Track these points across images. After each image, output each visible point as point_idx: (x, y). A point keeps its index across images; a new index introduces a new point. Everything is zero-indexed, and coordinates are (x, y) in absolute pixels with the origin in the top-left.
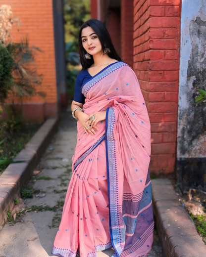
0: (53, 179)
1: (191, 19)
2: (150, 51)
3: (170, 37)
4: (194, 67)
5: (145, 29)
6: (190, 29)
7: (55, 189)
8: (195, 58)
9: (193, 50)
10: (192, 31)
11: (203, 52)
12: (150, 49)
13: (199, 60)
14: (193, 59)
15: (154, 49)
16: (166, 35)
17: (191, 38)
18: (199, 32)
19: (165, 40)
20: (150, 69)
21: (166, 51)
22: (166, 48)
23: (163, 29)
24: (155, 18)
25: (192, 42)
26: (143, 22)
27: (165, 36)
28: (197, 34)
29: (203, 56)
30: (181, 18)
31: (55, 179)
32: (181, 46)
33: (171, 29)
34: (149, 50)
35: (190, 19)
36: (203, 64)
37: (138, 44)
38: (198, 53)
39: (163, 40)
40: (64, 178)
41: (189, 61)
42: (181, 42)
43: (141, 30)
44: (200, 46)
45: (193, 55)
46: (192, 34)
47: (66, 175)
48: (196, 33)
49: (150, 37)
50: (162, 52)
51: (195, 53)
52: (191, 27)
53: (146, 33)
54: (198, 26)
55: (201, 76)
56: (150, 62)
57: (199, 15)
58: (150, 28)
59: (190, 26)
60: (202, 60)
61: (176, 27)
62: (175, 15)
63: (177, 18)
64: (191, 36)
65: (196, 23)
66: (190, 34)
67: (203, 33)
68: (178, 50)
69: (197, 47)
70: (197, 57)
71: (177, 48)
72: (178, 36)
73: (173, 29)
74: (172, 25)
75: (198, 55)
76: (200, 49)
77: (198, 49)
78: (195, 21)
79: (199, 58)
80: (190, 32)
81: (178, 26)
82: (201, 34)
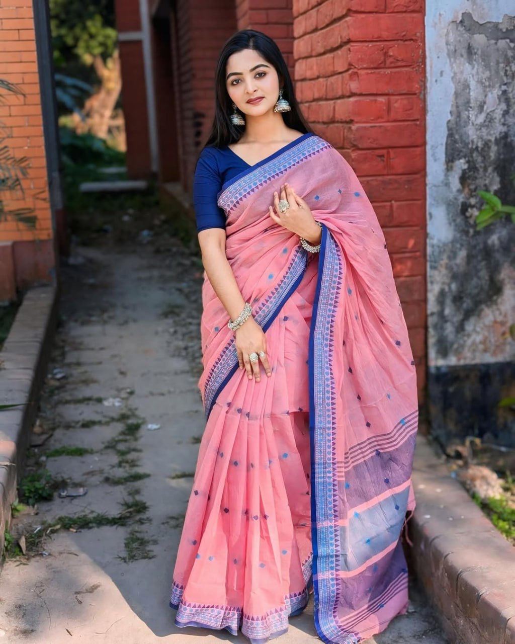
0: (91, 452)
1: (451, 18)
2: (352, 99)
3: (400, 64)
4: (461, 137)
5: (335, 41)
6: (447, 44)
7: (106, 475)
8: (464, 115)
9: (457, 95)
10: (452, 48)
11: (481, 98)
12: (353, 95)
13: (473, 118)
14: (459, 115)
15: (361, 95)
16: (391, 60)
17: (451, 65)
18: (470, 50)
19: (388, 71)
20: (354, 146)
21: (393, 98)
22: (391, 91)
23: (382, 44)
24: (363, 16)
25: (455, 74)
26: (327, 21)
27: (388, 62)
28: (465, 55)
29: (481, 107)
30: (424, 15)
31: (100, 452)
32: (428, 85)
33: (401, 42)
34: (349, 97)
35: (449, 17)
36: (484, 130)
37: (309, 74)
38: (468, 102)
39: (382, 71)
40: (121, 447)
41: (449, 122)
42: (428, 75)
43: (318, 41)
44: (473, 84)
45: (457, 107)
46: (453, 54)
47: (126, 441)
48: (464, 52)
49: (350, 64)
50: (381, 102)
51: (462, 102)
52: (452, 38)
53: (339, 52)
54: (466, 35)
55: (480, 159)
56: (354, 127)
57: (468, 7)
58: (349, 41)
59: (447, 34)
60: (481, 119)
61: (414, 38)
62: (411, 8)
63: (415, 15)
64: (452, 60)
65: (461, 29)
66: (448, 55)
67: (479, 52)
68: (422, 96)
69: (467, 86)
70: (469, 111)
71: (417, 92)
72: (420, 60)
73: (407, 43)
74: (404, 33)
75: (471, 107)
76: (475, 93)
77: (469, 93)
78: (458, 22)
79: (472, 114)
80: (448, 50)
81: (418, 34)
82: (476, 53)
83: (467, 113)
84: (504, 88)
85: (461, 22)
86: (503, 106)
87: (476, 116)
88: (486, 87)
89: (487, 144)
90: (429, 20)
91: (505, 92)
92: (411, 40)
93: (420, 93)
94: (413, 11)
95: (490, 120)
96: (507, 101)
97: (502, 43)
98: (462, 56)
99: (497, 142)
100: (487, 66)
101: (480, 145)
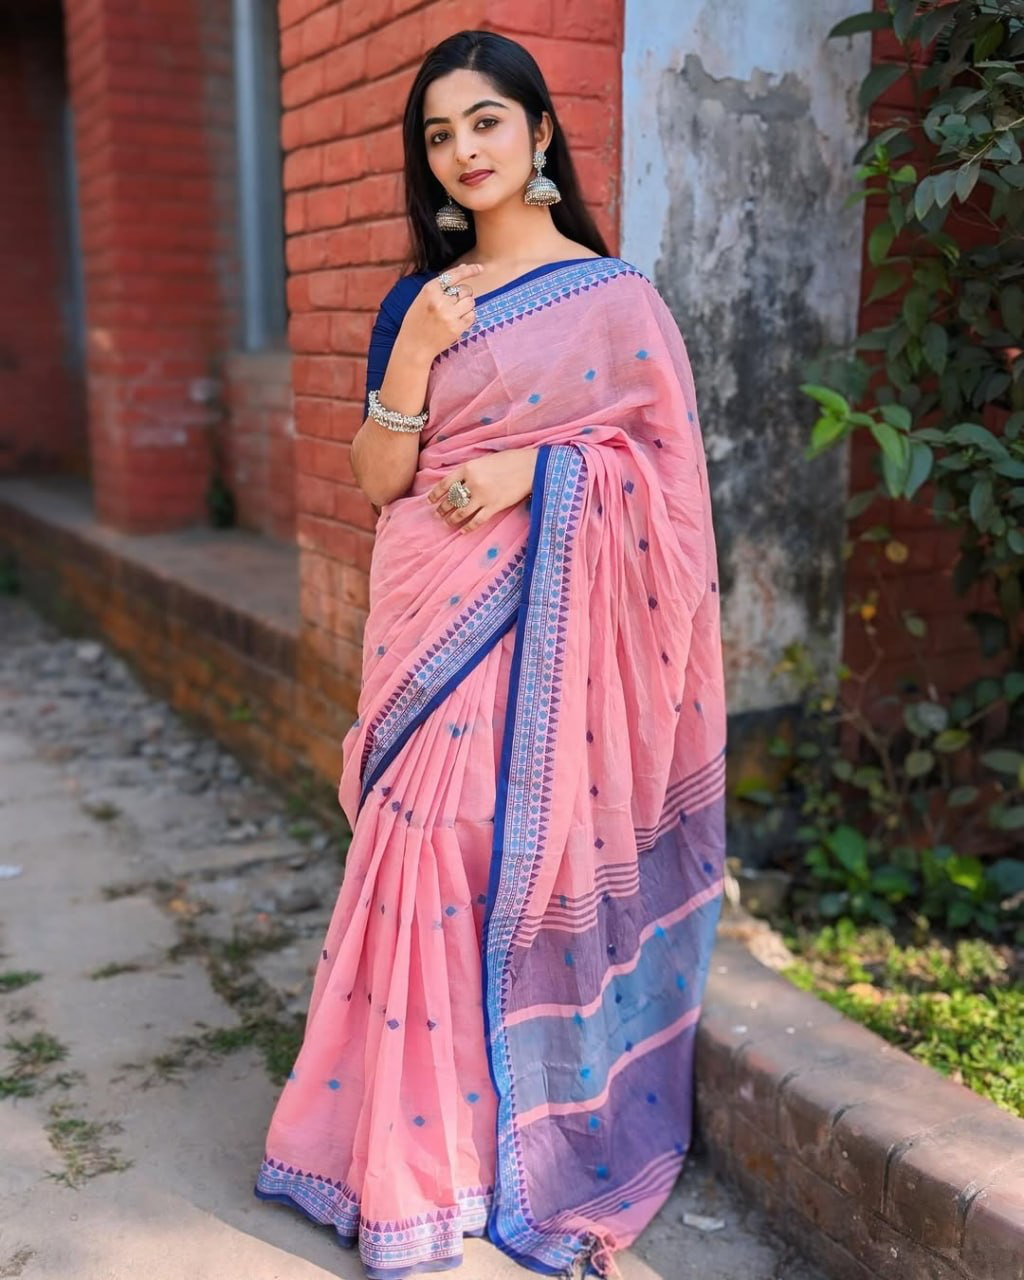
1: (665, 63)
3: (574, 143)
4: (677, 293)
6: (660, 111)
8: (683, 251)
9: (672, 213)
10: (666, 120)
11: (711, 223)
13: (697, 259)
14: (674, 253)
17: (665, 154)
18: (696, 128)
25: (671, 171)
28: (688, 137)
29: (711, 239)
30: (621, 50)
32: (626, 187)
35: (662, 60)
36: (714, 283)
38: (690, 228)
41: (658, 263)
42: (626, 168)
44: (699, 193)
45: (672, 235)
46: (668, 131)
48: (686, 131)
51: (680, 230)
52: (667, 100)
54: (691, 99)
55: (706, 338)
57: (694, 45)
59: (660, 93)
60: (710, 261)
61: (601, 93)
62: (597, 35)
63: (603, 49)
64: (667, 144)
65: (682, 84)
66: (660, 132)
67: (712, 135)
68: (611, 210)
69: (688, 197)
70: (690, 244)
71: (604, 200)
72: (610, 139)
73: (588, 102)
74: (583, 83)
75: (695, 238)
76: (701, 210)
77: (692, 210)
78: (679, 70)
79: (696, 249)
80: (661, 124)
81: (608, 88)
82: (705, 136)
83: (686, 248)
84: (749, 206)
85: (684, 72)
86: (747, 241)
87: (703, 256)
88: (720, 205)
89: (718, 311)
90: (629, 60)
91: (749, 215)
92: (596, 97)
93: (609, 203)
94: (601, 41)
95: (724, 266)
96: (753, 230)
97: (749, 121)
98: (682, 137)
99: (735, 307)
100: (723, 164)
101: (707, 311)
